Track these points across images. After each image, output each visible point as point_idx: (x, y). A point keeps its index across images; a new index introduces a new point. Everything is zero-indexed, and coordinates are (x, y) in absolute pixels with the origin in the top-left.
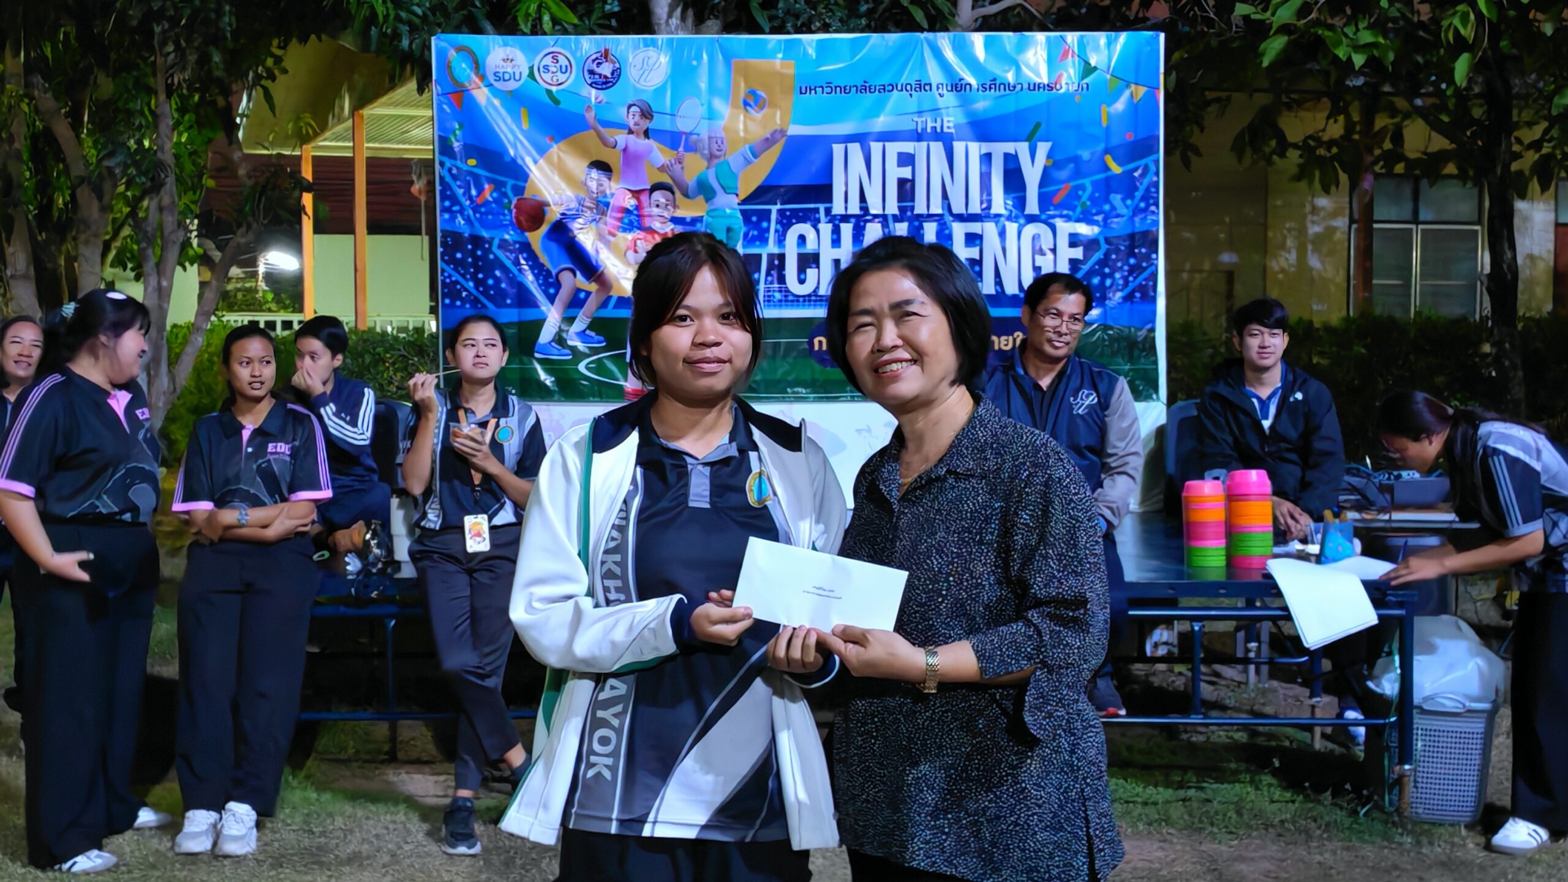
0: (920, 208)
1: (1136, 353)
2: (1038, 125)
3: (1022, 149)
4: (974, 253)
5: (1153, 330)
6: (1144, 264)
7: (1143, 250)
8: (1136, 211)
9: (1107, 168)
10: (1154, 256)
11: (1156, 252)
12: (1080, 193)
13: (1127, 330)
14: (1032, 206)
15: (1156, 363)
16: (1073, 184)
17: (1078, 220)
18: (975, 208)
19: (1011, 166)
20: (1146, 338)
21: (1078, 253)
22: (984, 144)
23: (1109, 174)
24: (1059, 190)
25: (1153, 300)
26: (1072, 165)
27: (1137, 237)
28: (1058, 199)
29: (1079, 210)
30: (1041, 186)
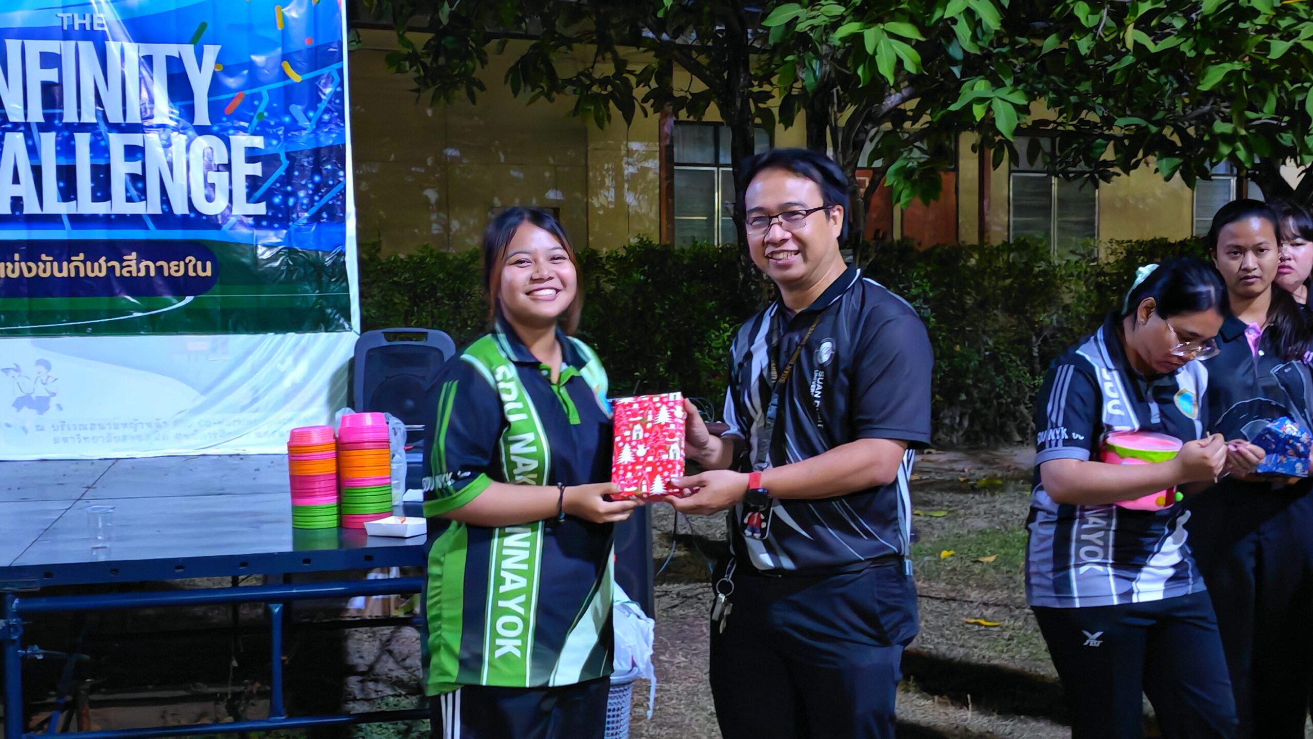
0: (70, 116)
1: (325, 279)
2: (203, 26)
3: (187, 52)
4: (136, 168)
5: (342, 254)
6: (331, 183)
7: (329, 167)
8: (320, 124)
9: (286, 77)
10: (341, 173)
11: (344, 169)
12: (256, 103)
13: (314, 254)
14: (202, 117)
15: (347, 289)
16: (247, 92)
17: (255, 133)
18: (134, 117)
19: (175, 71)
20: (334, 263)
21: (256, 169)
22: (141, 45)
23: (287, 82)
24: (233, 98)
25: (343, 221)
26: (246, 72)
27: (323, 152)
28: (230, 109)
29: (255, 121)
30: (210, 95)
